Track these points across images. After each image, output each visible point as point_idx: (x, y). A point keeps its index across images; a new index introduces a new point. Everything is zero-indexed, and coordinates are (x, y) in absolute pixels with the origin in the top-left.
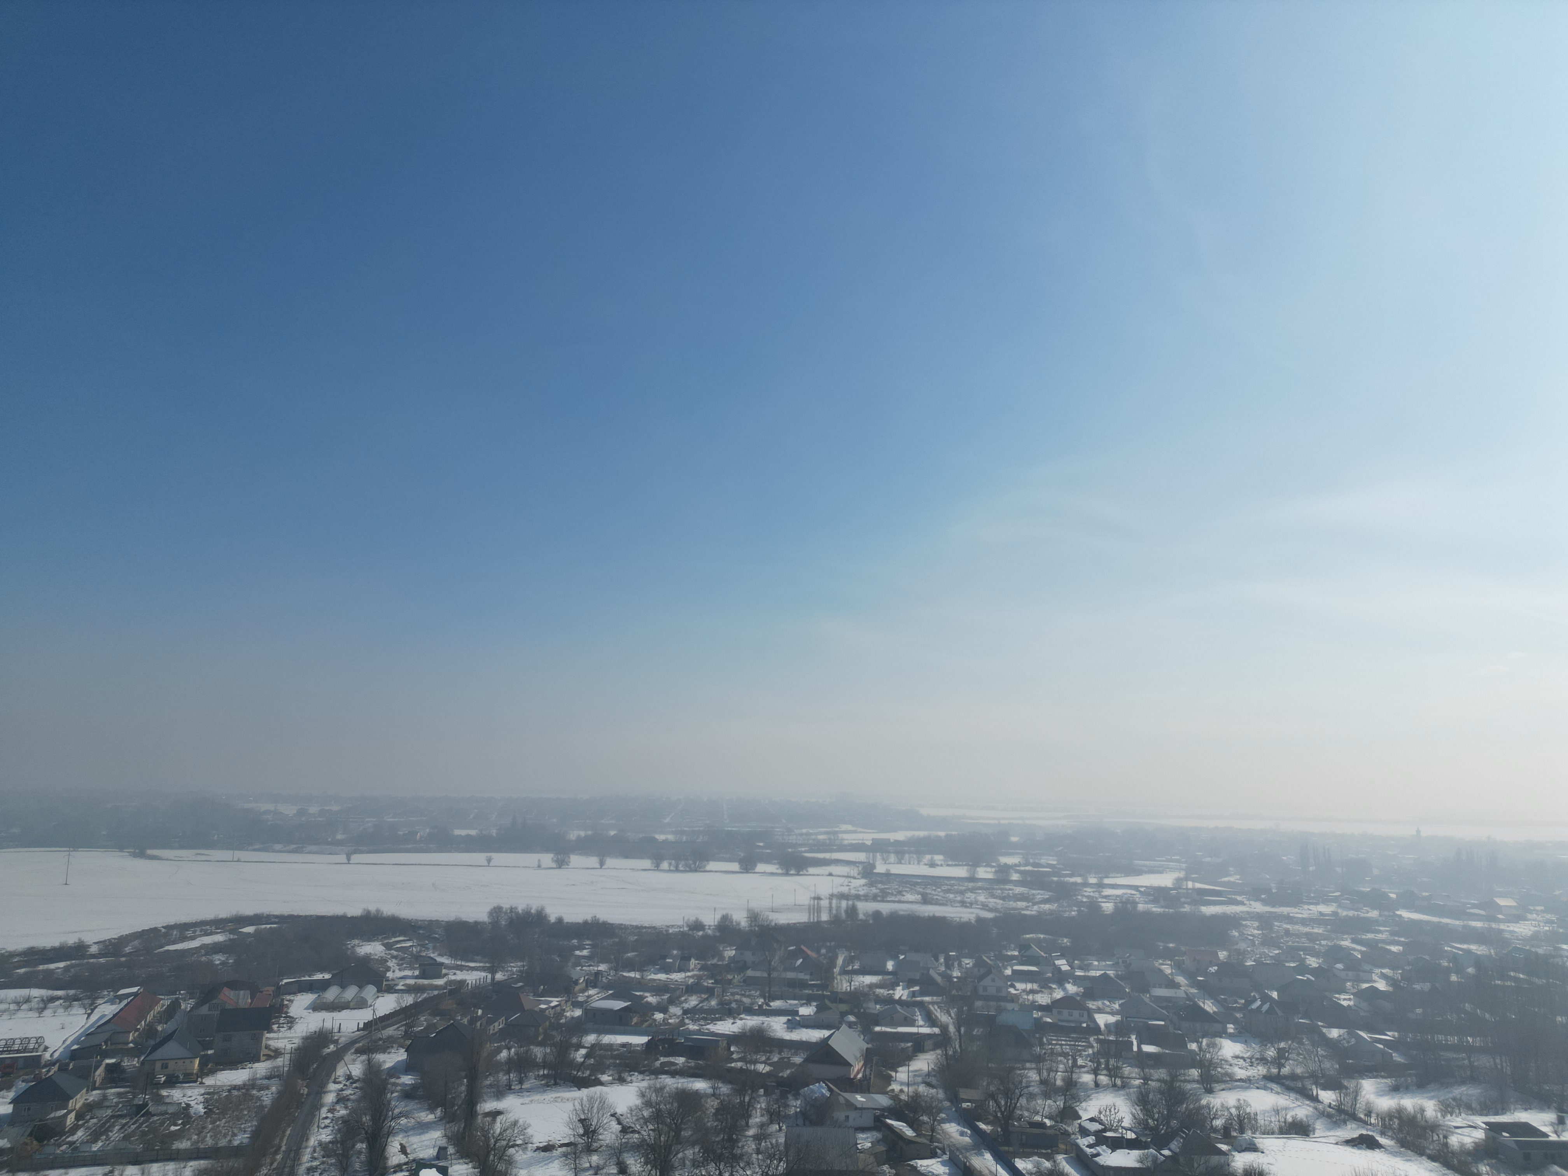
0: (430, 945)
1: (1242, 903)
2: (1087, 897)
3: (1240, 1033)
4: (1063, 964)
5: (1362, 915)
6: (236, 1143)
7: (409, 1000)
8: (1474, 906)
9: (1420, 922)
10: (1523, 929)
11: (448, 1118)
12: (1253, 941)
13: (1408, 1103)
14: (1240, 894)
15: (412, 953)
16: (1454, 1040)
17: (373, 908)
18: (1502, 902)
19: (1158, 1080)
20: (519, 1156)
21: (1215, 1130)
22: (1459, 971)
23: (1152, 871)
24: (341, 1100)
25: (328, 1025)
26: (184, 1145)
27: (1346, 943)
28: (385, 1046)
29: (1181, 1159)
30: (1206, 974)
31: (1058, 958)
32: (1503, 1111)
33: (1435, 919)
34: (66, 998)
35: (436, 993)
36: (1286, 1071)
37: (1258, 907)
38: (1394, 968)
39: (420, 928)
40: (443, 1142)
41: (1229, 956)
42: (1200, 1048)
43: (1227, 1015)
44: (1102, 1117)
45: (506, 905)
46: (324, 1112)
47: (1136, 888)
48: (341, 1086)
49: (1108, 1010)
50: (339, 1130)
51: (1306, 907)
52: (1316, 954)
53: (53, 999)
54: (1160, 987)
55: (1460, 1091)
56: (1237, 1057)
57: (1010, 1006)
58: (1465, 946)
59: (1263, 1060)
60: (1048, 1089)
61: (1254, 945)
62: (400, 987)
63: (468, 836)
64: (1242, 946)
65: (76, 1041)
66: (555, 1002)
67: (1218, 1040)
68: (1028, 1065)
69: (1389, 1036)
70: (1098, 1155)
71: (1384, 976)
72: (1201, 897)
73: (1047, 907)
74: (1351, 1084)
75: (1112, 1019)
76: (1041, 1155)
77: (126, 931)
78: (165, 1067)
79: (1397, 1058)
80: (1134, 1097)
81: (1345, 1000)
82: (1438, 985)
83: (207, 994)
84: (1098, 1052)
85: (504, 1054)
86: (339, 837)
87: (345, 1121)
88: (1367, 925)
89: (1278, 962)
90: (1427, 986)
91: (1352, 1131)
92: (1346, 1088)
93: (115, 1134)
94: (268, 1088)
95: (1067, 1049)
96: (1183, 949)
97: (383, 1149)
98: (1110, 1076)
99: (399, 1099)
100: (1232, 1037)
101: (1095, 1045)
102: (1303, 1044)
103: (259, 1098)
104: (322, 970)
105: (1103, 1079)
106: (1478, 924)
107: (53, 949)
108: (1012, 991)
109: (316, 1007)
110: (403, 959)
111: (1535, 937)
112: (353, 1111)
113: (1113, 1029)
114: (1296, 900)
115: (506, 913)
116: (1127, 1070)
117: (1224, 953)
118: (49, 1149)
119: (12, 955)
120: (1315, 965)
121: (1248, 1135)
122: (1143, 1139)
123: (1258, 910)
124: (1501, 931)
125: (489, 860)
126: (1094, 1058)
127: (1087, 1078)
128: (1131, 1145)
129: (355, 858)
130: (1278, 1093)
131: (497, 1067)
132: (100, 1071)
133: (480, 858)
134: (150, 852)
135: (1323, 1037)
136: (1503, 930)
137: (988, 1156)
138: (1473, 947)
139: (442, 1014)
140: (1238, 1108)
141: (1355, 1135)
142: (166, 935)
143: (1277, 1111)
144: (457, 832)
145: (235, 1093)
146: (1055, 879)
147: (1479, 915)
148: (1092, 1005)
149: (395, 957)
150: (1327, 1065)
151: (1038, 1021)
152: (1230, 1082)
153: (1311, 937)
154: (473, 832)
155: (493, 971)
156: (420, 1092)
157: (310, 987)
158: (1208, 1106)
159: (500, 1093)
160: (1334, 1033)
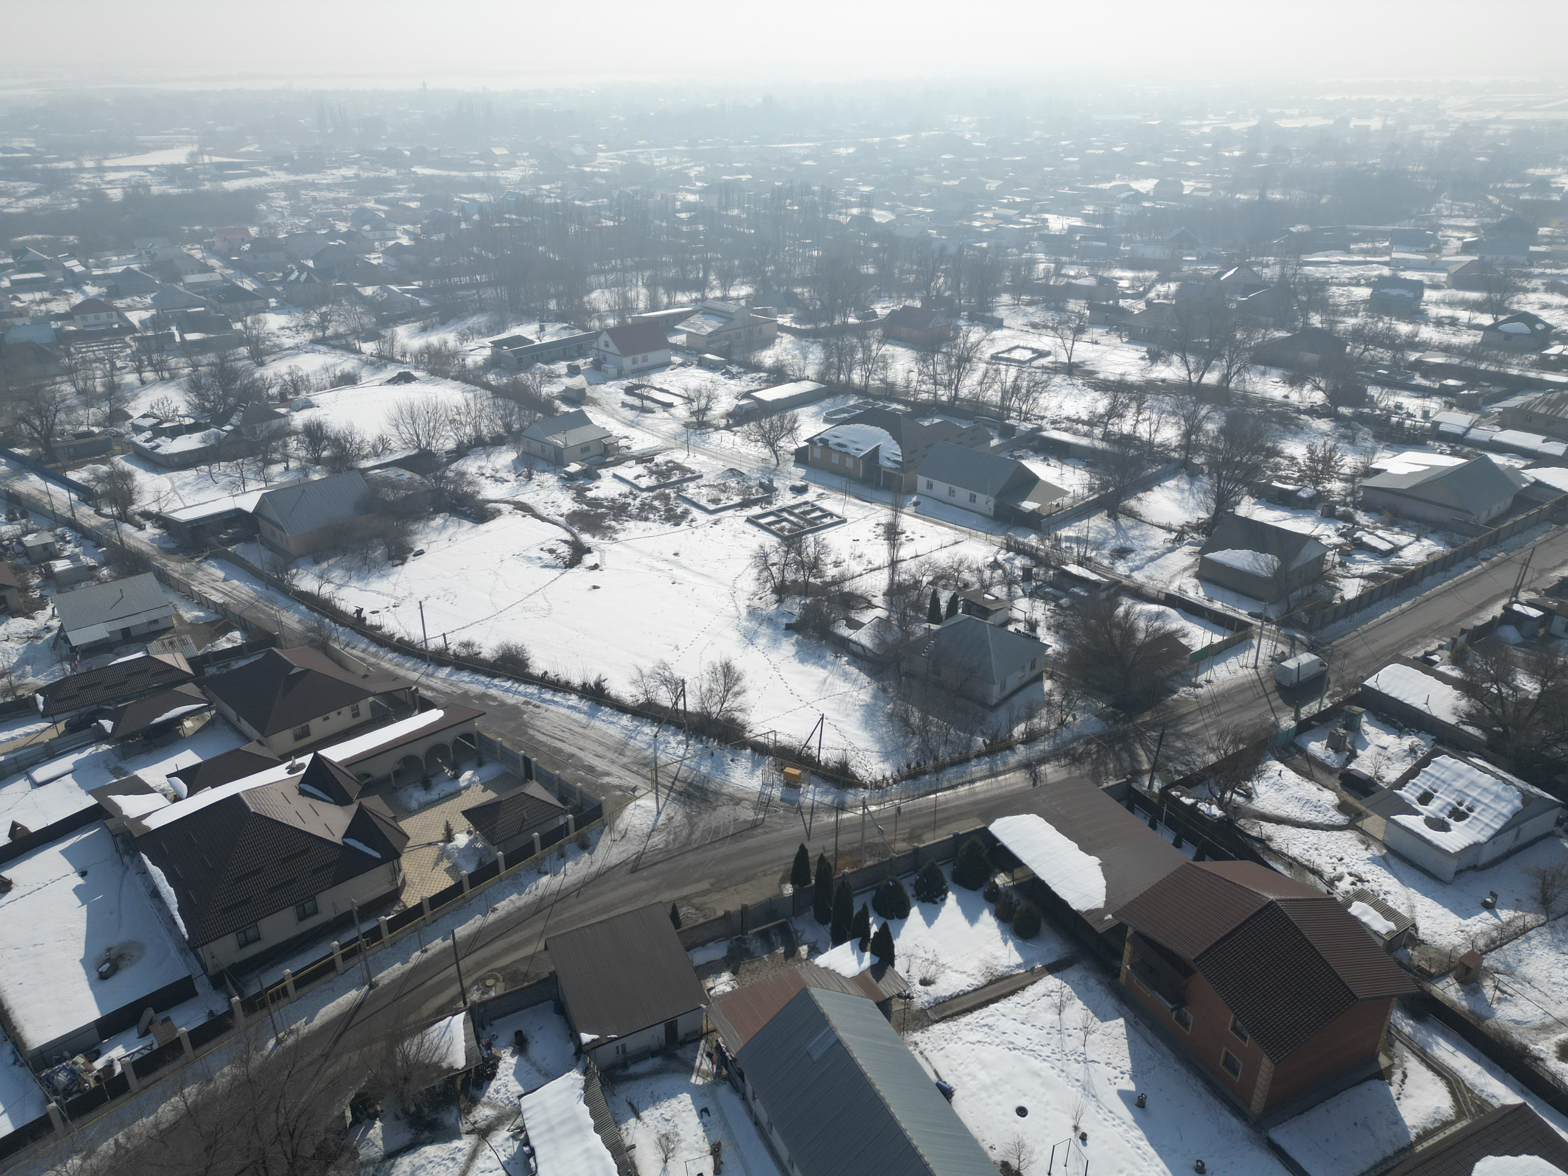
1: (264, 174)
2: (86, 184)
3: (282, 305)
4: (75, 266)
5: (382, 175)
8: (476, 157)
9: (433, 177)
10: (513, 175)
12: (282, 212)
13: (434, 339)
14: (262, 164)
16: (466, 280)
18: (497, 151)
19: (208, 365)
21: (272, 398)
22: (467, 219)
23: (160, 147)
27: (371, 205)
29: (243, 430)
30: (239, 253)
31: (67, 259)
32: (503, 329)
33: (444, 173)
36: (329, 332)
37: (282, 177)
38: (414, 223)
41: (261, 231)
42: (246, 327)
43: (267, 289)
44: (155, 411)
47: (145, 168)
49: (140, 306)
51: (329, 172)
52: (344, 219)
54: (193, 273)
55: (474, 321)
56: (283, 328)
57: (18, 321)
58: (470, 196)
59: (308, 326)
60: (88, 398)
61: (283, 217)
64: (272, 219)
67: (262, 316)
68: (58, 379)
69: (416, 285)
70: (158, 446)
71: (407, 232)
72: (221, 171)
73: (36, 201)
74: (387, 333)
75: (146, 315)
76: (95, 462)
79: (423, 303)
80: (185, 386)
81: (375, 259)
82: (451, 234)
84: (138, 350)
88: (386, 184)
89: (310, 231)
90: (442, 236)
91: (392, 371)
92: (384, 337)
95: (100, 354)
96: (211, 230)
98: (156, 371)
100: (274, 310)
101: (133, 344)
102: (342, 305)
105: (149, 375)
106: (479, 174)
108: (17, 304)
111: (523, 181)
113: (149, 325)
114: (319, 166)
116: (173, 362)
117: (255, 229)
120: (344, 230)
121: (303, 395)
122: (203, 421)
123: (282, 180)
124: (497, 179)
126: (134, 357)
127: (131, 378)
128: (190, 429)
130: (325, 353)
135: (360, 296)
136: (499, 178)
137: (33, 478)
138: (477, 196)
140: (290, 374)
141: (395, 375)
143: (327, 370)
146: (39, 166)
147: (479, 165)
148: (119, 304)
150: (365, 320)
151: (58, 331)
152: (279, 351)
153: (336, 202)
158: (262, 378)
160: (369, 291)
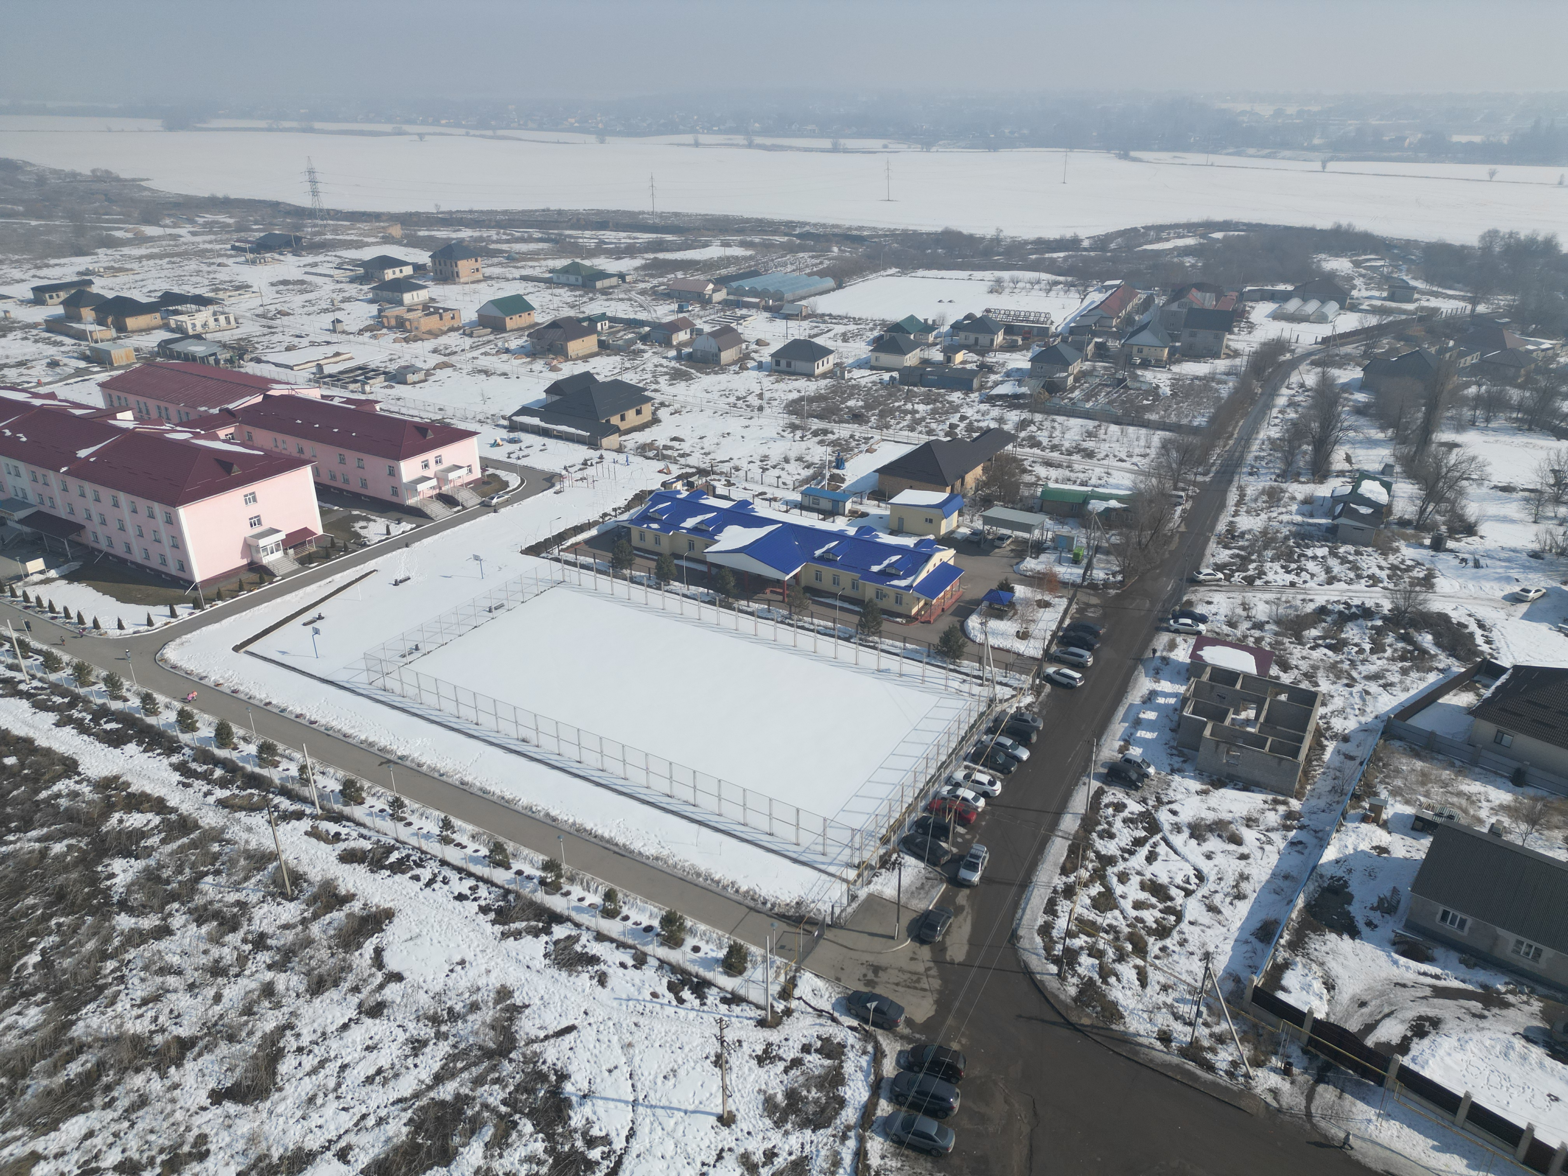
0: (1404, 267)
6: (1195, 424)
7: (1373, 321)
11: (1400, 439)
15: (1382, 274)
17: (1344, 222)
20: (1472, 489)
24: (1292, 404)
25: (1286, 335)
26: (1154, 417)
28: (1343, 362)
34: (1066, 284)
35: (1404, 317)
39: (1395, 247)
40: (1391, 461)
45: (1504, 229)
46: (1275, 412)
48: (1292, 392)
50: (1287, 430)
53: (1056, 283)
62: (1364, 307)
63: (1470, 143)
65: (1073, 320)
66: (1547, 344)
77: (1112, 229)
78: (1140, 351)
83: (1178, 293)
85: (1473, 390)
86: (1316, 141)
87: (1294, 423)
93: (1102, 399)
94: (1225, 383)
97: (1328, 455)
99: (1349, 413)
103: (1217, 390)
104: (1285, 281)
107: (1056, 241)
109: (1276, 316)
110: (1371, 278)
112: (1302, 416)
115: (1503, 238)
118: (1056, 400)
119: (1026, 243)
125: (1492, 174)
129: (1331, 166)
131: (1464, 401)
132: (1091, 347)
133: (1481, 170)
134: (1133, 154)
139: (1408, 339)
142: (1145, 235)
144: (1456, 138)
145: (1197, 382)
149: (1363, 276)
154: (1477, 139)
155: (1474, 302)
156: (1372, 411)
157: (1272, 297)
159: (1460, 427)
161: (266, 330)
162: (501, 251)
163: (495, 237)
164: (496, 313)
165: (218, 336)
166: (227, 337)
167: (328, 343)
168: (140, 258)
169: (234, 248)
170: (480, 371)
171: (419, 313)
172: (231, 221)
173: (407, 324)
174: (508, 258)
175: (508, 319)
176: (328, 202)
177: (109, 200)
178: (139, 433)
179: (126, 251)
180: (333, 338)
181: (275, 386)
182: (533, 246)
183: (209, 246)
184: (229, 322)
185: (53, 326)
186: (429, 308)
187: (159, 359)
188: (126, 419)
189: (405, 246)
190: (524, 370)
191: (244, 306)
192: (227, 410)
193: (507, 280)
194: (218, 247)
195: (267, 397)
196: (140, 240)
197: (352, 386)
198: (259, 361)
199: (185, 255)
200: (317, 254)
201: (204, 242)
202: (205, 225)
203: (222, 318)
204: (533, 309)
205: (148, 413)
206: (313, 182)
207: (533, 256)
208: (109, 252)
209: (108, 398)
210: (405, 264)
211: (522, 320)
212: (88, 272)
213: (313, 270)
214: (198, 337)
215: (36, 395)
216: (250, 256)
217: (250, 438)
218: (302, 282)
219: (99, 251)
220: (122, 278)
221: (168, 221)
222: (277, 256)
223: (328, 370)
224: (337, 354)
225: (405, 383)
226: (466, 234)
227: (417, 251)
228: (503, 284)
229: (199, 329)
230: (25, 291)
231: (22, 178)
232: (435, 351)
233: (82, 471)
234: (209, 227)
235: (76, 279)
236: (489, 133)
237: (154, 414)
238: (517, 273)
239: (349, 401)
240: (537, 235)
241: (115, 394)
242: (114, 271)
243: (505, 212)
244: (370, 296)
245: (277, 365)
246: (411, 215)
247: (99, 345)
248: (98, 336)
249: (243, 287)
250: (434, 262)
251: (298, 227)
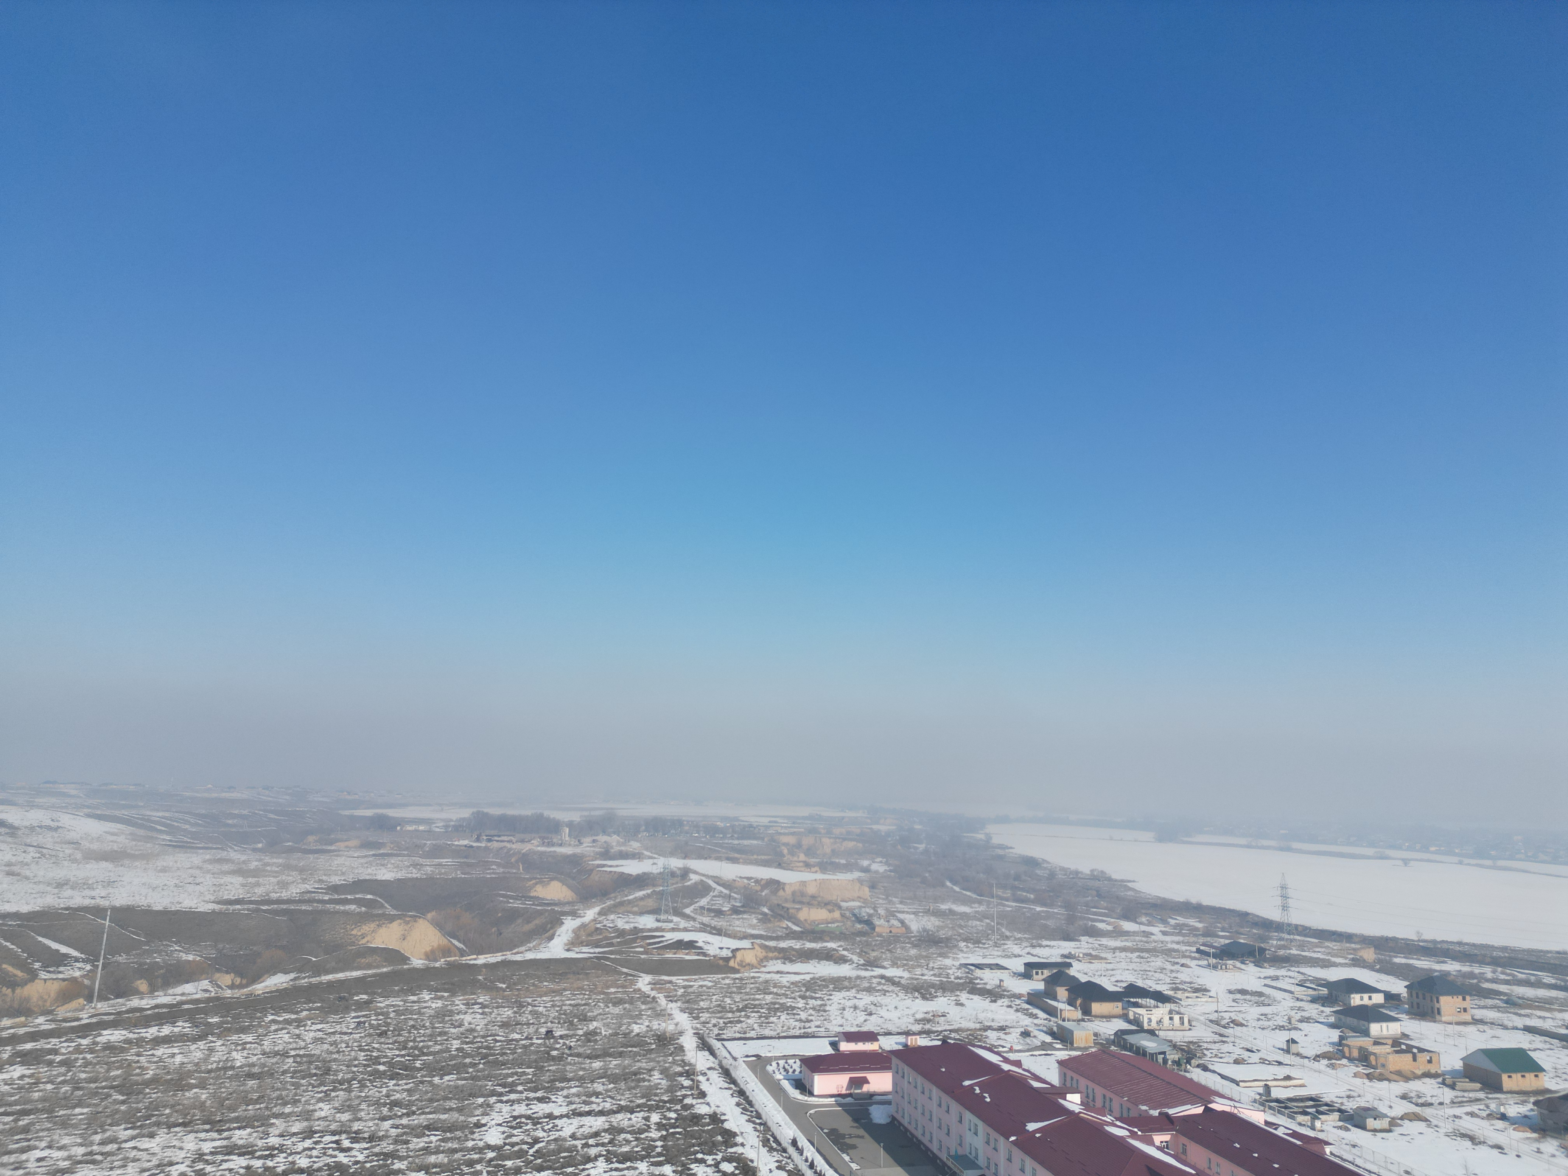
161: (1217, 1038)
162: (1498, 993)
163: (1489, 975)
164: (1488, 1065)
165: (1170, 1035)
166: (1179, 1037)
167: (1280, 1063)
168: (1114, 949)
169: (1199, 951)
170: (1463, 1136)
171: (1388, 1049)
172: (1200, 925)
173: (1372, 1058)
174: (1507, 1002)
175: (1505, 1077)
176: (1296, 918)
177: (1099, 895)
178: (1082, 1119)
179: (1104, 941)
180: (1286, 1059)
181: (1218, 1099)
182: (1542, 993)
183: (1176, 946)
184: (1182, 1023)
185: (1034, 999)
186: (1399, 1044)
187: (1113, 1048)
188: (1073, 1101)
189: (1378, 971)
190: (1528, 1148)
191: (1199, 1009)
192: (1167, 1115)
193: (1506, 1028)
194: (1184, 948)
195: (1208, 1110)
196: (1118, 933)
197: (1300, 1118)
198: (1205, 1069)
199: (1153, 951)
200: (1278, 968)
201: (1173, 942)
202: (1176, 926)
203: (1176, 1018)
204: (1540, 1069)
205: (1094, 1100)
206: (1284, 897)
207: (1545, 1004)
208: (1091, 940)
209: (1063, 1077)
210: (1376, 991)
211: (1529, 1082)
212: (1069, 956)
213: (1274, 983)
214: (1152, 1032)
215: (1006, 1060)
216: (1213, 961)
217: (1185, 1152)
218: (1260, 994)
219: (1082, 938)
220: (1097, 965)
221: (1144, 919)
222: (1238, 964)
223: (1276, 1093)
224: (1288, 1078)
225: (1363, 1127)
226: (1452, 967)
227: (1391, 979)
228: (1499, 1032)
229: (1154, 1025)
230: (1018, 965)
231: (1038, 872)
232: (1404, 1097)
233: (1027, 1144)
234: (1179, 928)
235: (1059, 960)
236: (1488, 862)
237: (1099, 1103)
238: (1520, 1022)
239: (1295, 1135)
240: (1548, 979)
241: (1070, 1074)
242: (1091, 957)
243: (1504, 949)
244: (1332, 1019)
245: (1223, 1077)
246: (1387, 939)
247: (1066, 1024)
248: (1066, 1015)
249: (1201, 990)
250: (1410, 994)
251: (1264, 939)
